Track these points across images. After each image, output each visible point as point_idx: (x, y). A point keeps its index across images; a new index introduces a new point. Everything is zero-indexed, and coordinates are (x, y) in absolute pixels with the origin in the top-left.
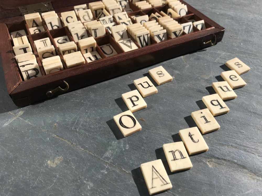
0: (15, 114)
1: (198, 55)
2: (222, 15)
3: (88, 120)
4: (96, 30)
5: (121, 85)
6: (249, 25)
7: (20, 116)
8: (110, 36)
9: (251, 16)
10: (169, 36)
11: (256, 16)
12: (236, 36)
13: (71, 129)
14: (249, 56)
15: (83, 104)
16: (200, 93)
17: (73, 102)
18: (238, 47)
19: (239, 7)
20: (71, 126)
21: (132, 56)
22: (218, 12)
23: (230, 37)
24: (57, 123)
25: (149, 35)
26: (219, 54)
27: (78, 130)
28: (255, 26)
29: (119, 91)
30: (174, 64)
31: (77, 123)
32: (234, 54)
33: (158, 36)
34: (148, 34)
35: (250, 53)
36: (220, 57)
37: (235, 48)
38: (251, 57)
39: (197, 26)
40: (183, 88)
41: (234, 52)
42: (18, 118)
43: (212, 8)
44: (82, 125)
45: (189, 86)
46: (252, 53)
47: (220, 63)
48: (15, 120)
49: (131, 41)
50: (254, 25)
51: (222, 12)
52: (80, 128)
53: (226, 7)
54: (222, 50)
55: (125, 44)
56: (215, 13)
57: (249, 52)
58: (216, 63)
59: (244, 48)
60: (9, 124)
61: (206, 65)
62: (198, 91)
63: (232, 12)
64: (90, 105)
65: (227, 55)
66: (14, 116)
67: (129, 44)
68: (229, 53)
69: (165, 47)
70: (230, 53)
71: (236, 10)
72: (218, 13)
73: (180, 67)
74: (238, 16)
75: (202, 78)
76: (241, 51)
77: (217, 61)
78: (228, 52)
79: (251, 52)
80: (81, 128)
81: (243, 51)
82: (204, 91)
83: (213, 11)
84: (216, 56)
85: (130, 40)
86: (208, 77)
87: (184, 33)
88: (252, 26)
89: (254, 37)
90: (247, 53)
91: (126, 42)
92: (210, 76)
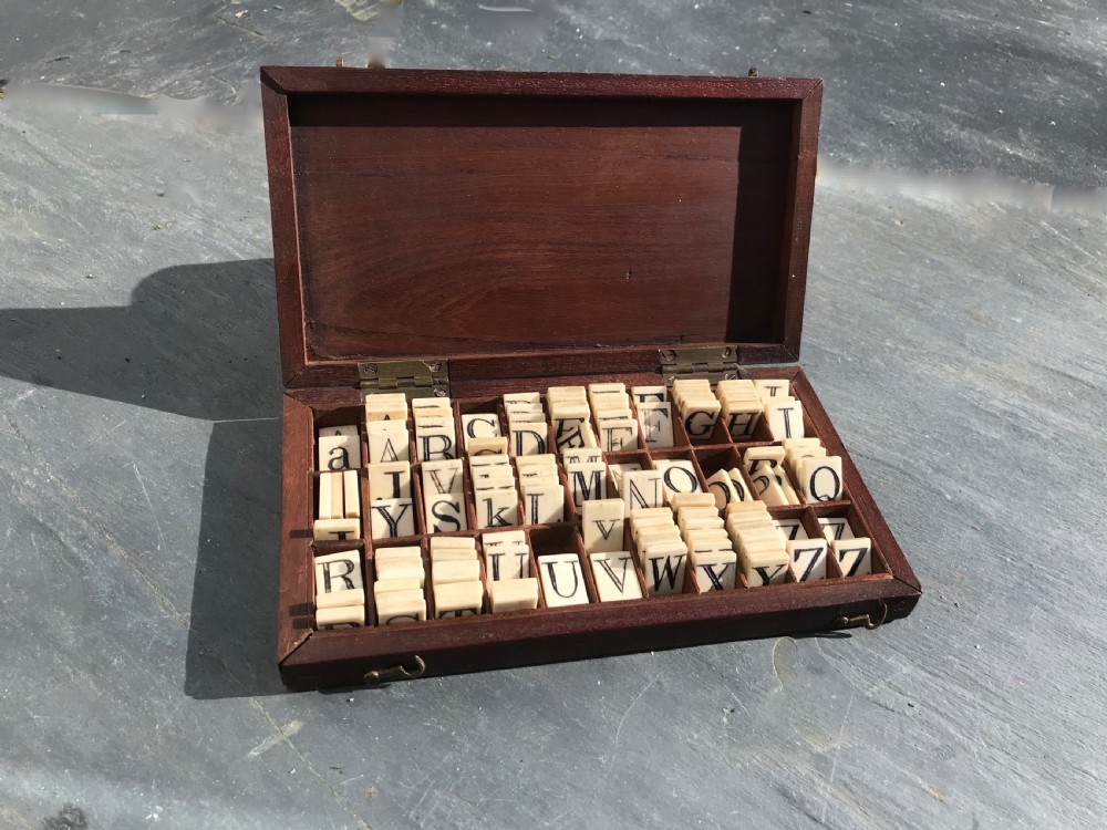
0: (280, 725)
1: (825, 656)
2: (958, 506)
3: (454, 800)
4: (537, 495)
5: (569, 705)
6: (1035, 572)
7: (289, 738)
8: (576, 528)
9: (1057, 535)
10: (743, 576)
11: (1077, 537)
12: (972, 607)
13: (408, 815)
14: (982, 702)
15: (454, 742)
16: (781, 798)
17: (428, 728)
18: (961, 655)
19: (1031, 483)
20: (409, 808)
21: (615, 621)
22: (952, 488)
23: (953, 608)
24: (377, 786)
25: (684, 559)
26: (890, 670)
27: (422, 825)
28: (1053, 584)
29: (559, 724)
30: (741, 671)
31: (426, 801)
32: (939, 681)
33: (708, 569)
34: (681, 557)
35: (994, 689)
36: (888, 680)
37: (950, 657)
38: (989, 706)
39: (842, 554)
40: (739, 765)
41: (941, 674)
42: (285, 742)
43: (938, 470)
44: (436, 813)
45: (758, 764)
46: (999, 692)
47: (881, 705)
48: (275, 746)
49: (630, 562)
50: (1051, 578)
51: (967, 493)
52: (429, 821)
53: (986, 477)
54: (907, 654)
55: (608, 570)
56: (939, 493)
57: (990, 686)
58: (868, 698)
59: (981, 664)
60: (261, 755)
61: (833, 701)
62: (778, 790)
63: (995, 503)
64: (471, 751)
65: (913, 679)
66: (277, 732)
67: (619, 573)
68: (923, 674)
69: (715, 614)
70: (927, 671)
71: (1015, 495)
72: (949, 497)
73: (755, 688)
74: (1010, 527)
75: (805, 747)
76: (965, 674)
77: (873, 693)
78: (923, 668)
79: (996, 686)
80: (431, 821)
81: (973, 675)
82: (795, 795)
83: (938, 481)
84: (880, 673)
85: (626, 559)
86: (826, 749)
87: (789, 576)
88: (1042, 578)
89: (1031, 631)
90: (982, 687)
91: (613, 564)
92: (833, 745)
